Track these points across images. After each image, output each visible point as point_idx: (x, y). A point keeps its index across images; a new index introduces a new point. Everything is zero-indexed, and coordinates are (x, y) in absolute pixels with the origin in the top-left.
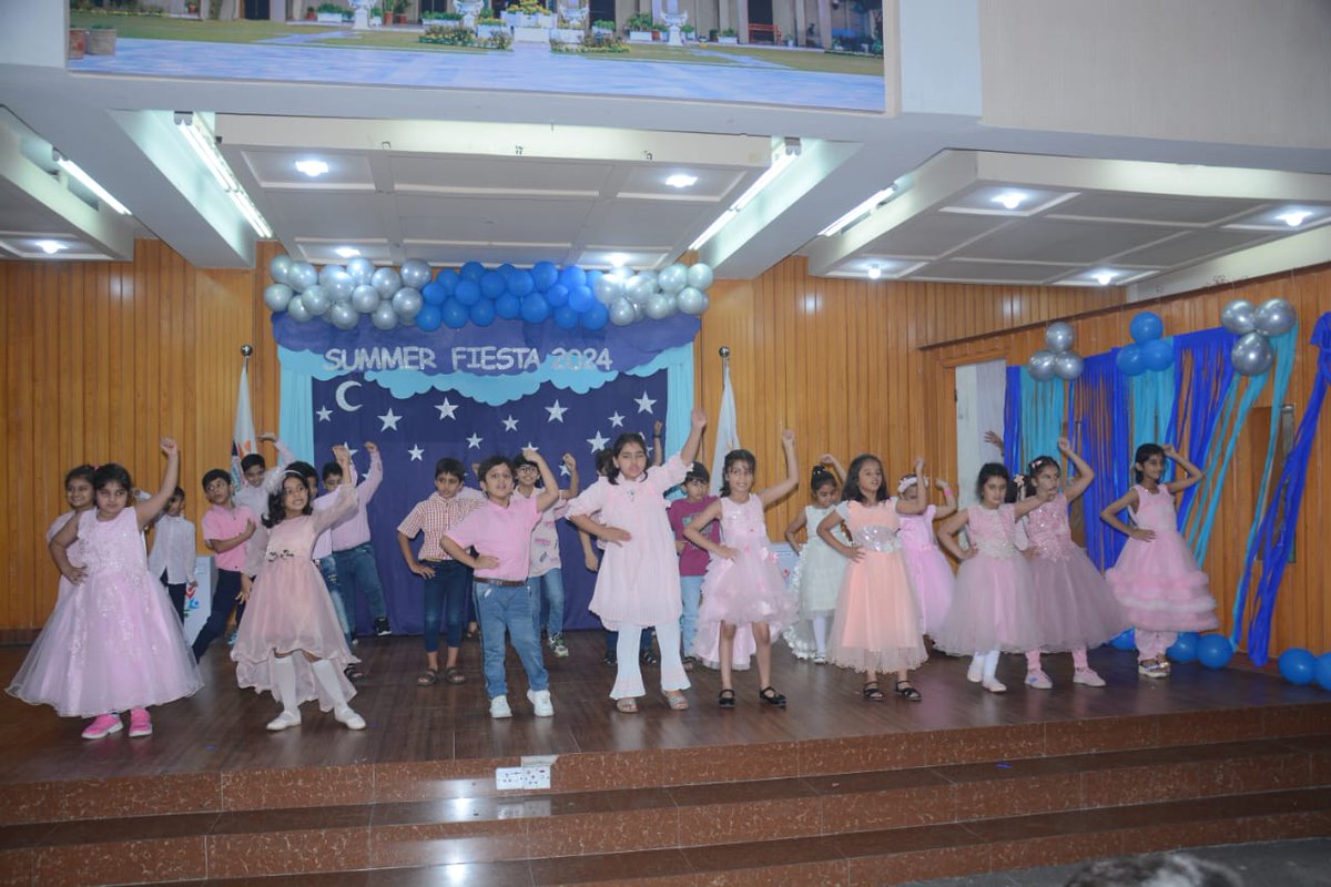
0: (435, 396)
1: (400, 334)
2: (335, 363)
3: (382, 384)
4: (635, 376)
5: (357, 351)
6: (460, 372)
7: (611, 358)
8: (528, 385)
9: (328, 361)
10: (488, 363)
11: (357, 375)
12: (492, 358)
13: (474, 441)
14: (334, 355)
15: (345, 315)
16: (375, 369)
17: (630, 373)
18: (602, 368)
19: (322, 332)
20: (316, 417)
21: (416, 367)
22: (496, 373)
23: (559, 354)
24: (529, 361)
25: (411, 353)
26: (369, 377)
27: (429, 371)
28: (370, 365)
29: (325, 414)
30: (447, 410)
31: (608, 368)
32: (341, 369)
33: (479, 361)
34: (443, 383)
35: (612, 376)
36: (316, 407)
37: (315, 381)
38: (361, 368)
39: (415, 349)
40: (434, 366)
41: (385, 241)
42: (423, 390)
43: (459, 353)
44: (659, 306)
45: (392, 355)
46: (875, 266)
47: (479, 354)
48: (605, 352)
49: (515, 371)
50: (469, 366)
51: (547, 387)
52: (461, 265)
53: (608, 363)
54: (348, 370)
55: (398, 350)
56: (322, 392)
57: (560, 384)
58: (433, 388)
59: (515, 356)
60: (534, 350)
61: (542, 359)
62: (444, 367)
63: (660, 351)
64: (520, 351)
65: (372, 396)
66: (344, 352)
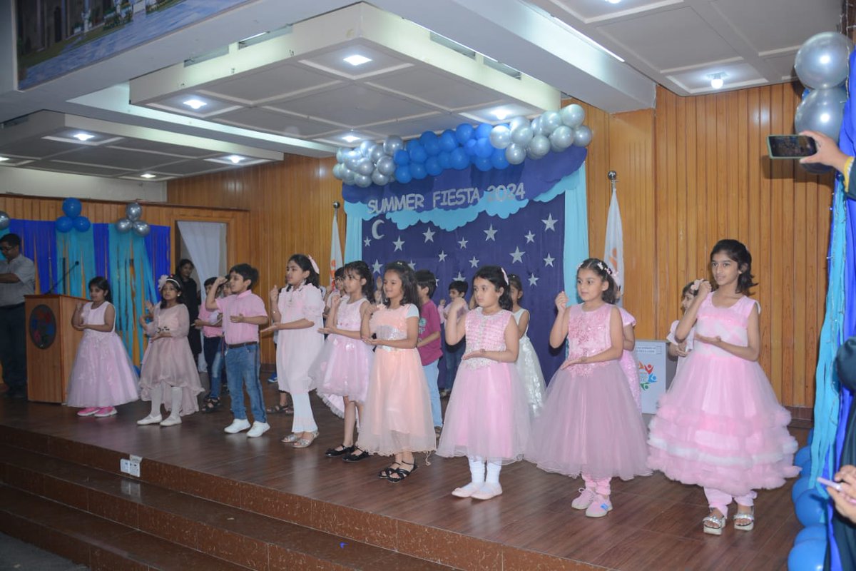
0: (421, 226)
2: (373, 209)
3: (394, 221)
4: (540, 202)
5: (383, 200)
6: (436, 209)
7: (525, 190)
8: (470, 215)
9: (370, 208)
10: (452, 201)
11: (382, 216)
12: (454, 197)
13: (442, 256)
14: (372, 204)
16: (391, 211)
17: (537, 200)
18: (518, 198)
20: (363, 243)
21: (413, 208)
22: (455, 207)
23: (492, 190)
24: (474, 197)
25: (411, 198)
26: (388, 217)
27: (419, 210)
28: (389, 210)
29: (368, 242)
30: (429, 235)
31: (522, 198)
32: (375, 212)
33: (446, 200)
34: (425, 217)
35: (524, 203)
36: (364, 238)
37: (363, 220)
38: (384, 211)
39: (413, 195)
40: (422, 206)
42: (413, 223)
43: (437, 196)
44: (541, 145)
45: (400, 201)
46: (717, 76)
47: (447, 195)
48: (521, 185)
49: (466, 205)
50: (442, 204)
51: (483, 215)
52: (419, 136)
53: (522, 193)
54: (379, 212)
55: (403, 196)
56: (366, 226)
57: (491, 213)
58: (420, 221)
59: (465, 194)
60: (476, 189)
61: (481, 196)
62: (428, 207)
63: (559, 180)
64: (469, 190)
65: (389, 228)
66: (377, 202)
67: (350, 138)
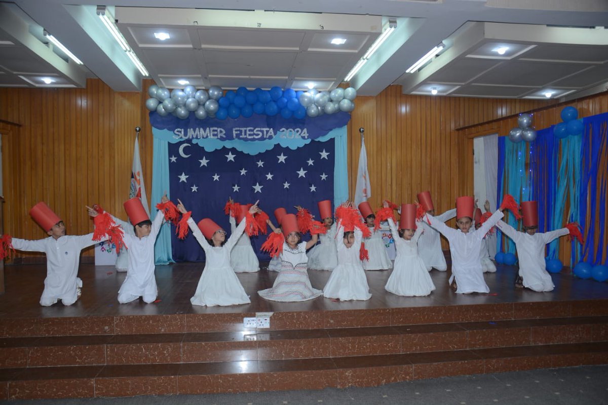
0: (225, 150)
1: (208, 122)
2: (179, 135)
3: (201, 145)
4: (319, 141)
5: (189, 130)
6: (236, 139)
7: (308, 133)
8: (269, 145)
9: (175, 134)
10: (250, 135)
11: (189, 141)
12: (252, 133)
13: (243, 172)
14: (178, 131)
15: (183, 112)
16: (197, 138)
17: (317, 140)
18: (303, 138)
19: (172, 120)
20: (170, 160)
21: (217, 137)
22: (254, 140)
23: (283, 131)
24: (269, 134)
25: (214, 131)
26: (194, 142)
27: (222, 139)
28: (195, 137)
29: (174, 159)
30: (231, 157)
31: (306, 137)
32: (181, 138)
33: (245, 134)
34: (228, 145)
35: (308, 141)
36: (170, 156)
37: (169, 143)
38: (191, 138)
39: (216, 129)
40: (224, 136)
41: (200, 76)
42: (219, 148)
43: (236, 131)
44: (331, 107)
45: (205, 131)
46: (435, 89)
47: (246, 131)
48: (305, 130)
49: (262, 139)
50: (241, 137)
51: (278, 146)
52: (237, 89)
53: (306, 135)
54: (185, 138)
55: (208, 129)
56: (173, 149)
57: (284, 145)
58: (224, 147)
59: (262, 132)
60: (271, 129)
61: (275, 134)
62: (229, 137)
63: (331, 130)
64: (265, 129)
65: (196, 151)
66: (183, 130)
67: (182, 82)
